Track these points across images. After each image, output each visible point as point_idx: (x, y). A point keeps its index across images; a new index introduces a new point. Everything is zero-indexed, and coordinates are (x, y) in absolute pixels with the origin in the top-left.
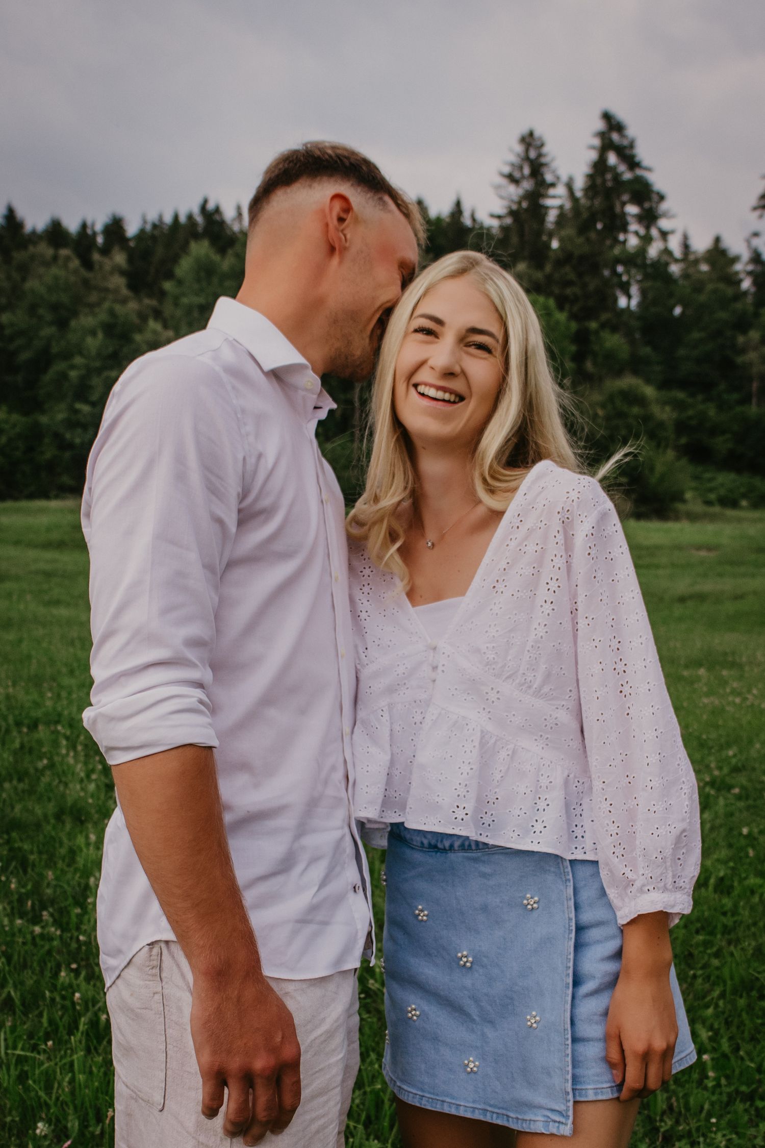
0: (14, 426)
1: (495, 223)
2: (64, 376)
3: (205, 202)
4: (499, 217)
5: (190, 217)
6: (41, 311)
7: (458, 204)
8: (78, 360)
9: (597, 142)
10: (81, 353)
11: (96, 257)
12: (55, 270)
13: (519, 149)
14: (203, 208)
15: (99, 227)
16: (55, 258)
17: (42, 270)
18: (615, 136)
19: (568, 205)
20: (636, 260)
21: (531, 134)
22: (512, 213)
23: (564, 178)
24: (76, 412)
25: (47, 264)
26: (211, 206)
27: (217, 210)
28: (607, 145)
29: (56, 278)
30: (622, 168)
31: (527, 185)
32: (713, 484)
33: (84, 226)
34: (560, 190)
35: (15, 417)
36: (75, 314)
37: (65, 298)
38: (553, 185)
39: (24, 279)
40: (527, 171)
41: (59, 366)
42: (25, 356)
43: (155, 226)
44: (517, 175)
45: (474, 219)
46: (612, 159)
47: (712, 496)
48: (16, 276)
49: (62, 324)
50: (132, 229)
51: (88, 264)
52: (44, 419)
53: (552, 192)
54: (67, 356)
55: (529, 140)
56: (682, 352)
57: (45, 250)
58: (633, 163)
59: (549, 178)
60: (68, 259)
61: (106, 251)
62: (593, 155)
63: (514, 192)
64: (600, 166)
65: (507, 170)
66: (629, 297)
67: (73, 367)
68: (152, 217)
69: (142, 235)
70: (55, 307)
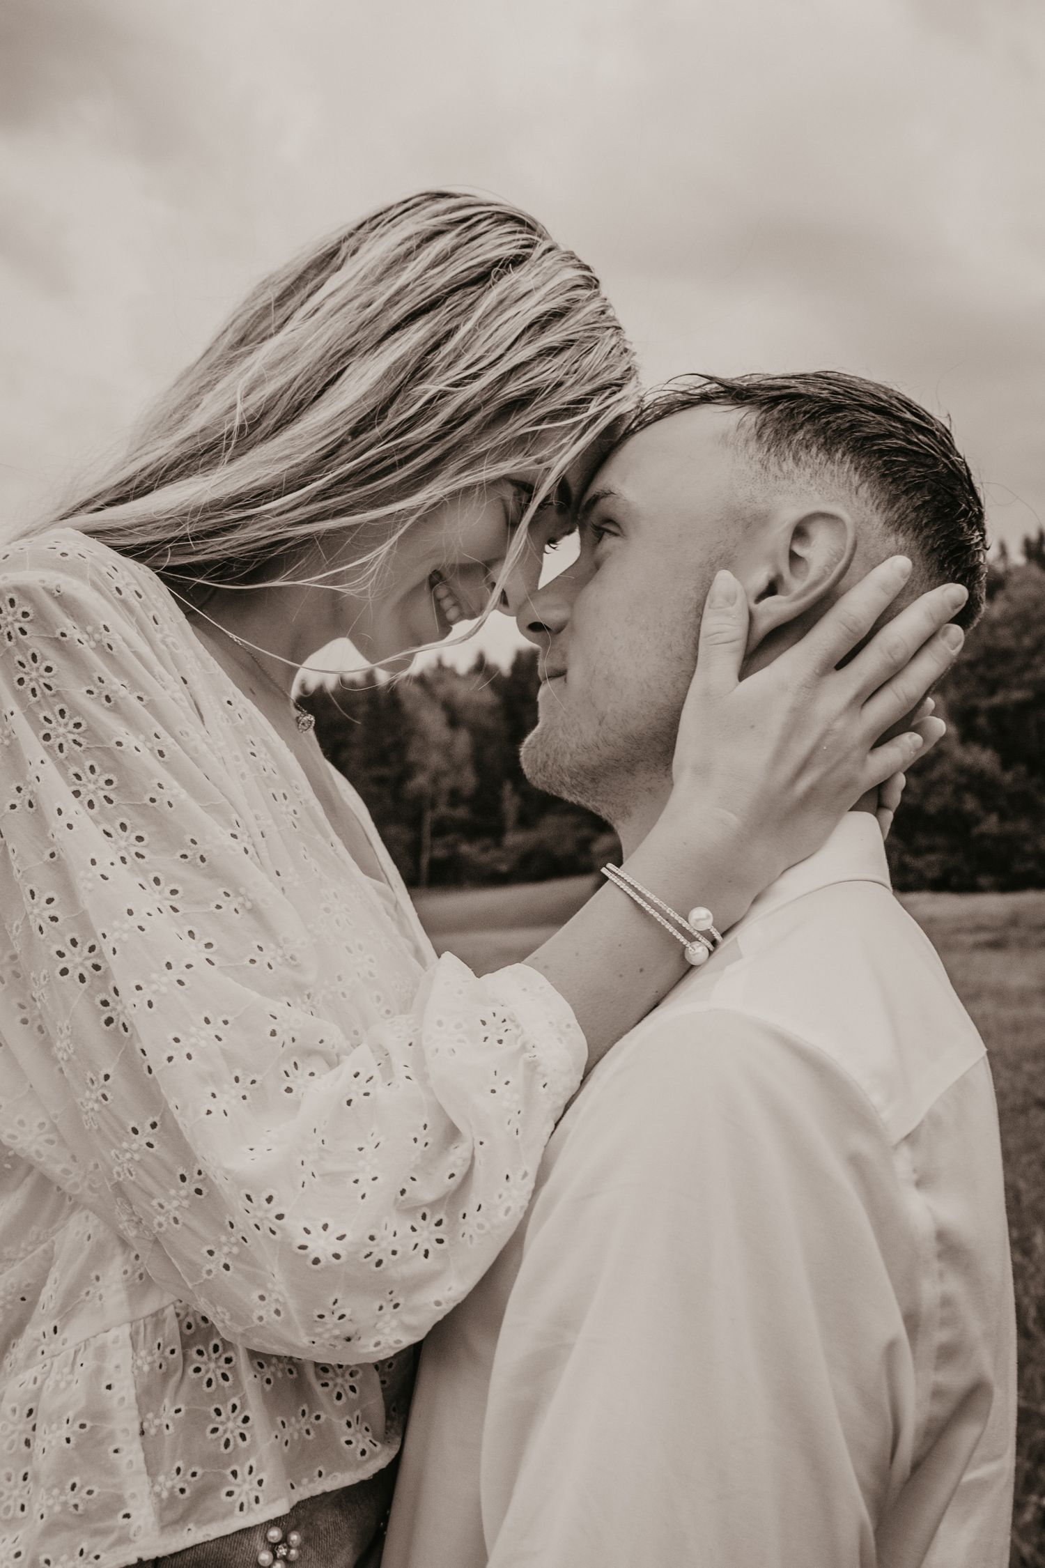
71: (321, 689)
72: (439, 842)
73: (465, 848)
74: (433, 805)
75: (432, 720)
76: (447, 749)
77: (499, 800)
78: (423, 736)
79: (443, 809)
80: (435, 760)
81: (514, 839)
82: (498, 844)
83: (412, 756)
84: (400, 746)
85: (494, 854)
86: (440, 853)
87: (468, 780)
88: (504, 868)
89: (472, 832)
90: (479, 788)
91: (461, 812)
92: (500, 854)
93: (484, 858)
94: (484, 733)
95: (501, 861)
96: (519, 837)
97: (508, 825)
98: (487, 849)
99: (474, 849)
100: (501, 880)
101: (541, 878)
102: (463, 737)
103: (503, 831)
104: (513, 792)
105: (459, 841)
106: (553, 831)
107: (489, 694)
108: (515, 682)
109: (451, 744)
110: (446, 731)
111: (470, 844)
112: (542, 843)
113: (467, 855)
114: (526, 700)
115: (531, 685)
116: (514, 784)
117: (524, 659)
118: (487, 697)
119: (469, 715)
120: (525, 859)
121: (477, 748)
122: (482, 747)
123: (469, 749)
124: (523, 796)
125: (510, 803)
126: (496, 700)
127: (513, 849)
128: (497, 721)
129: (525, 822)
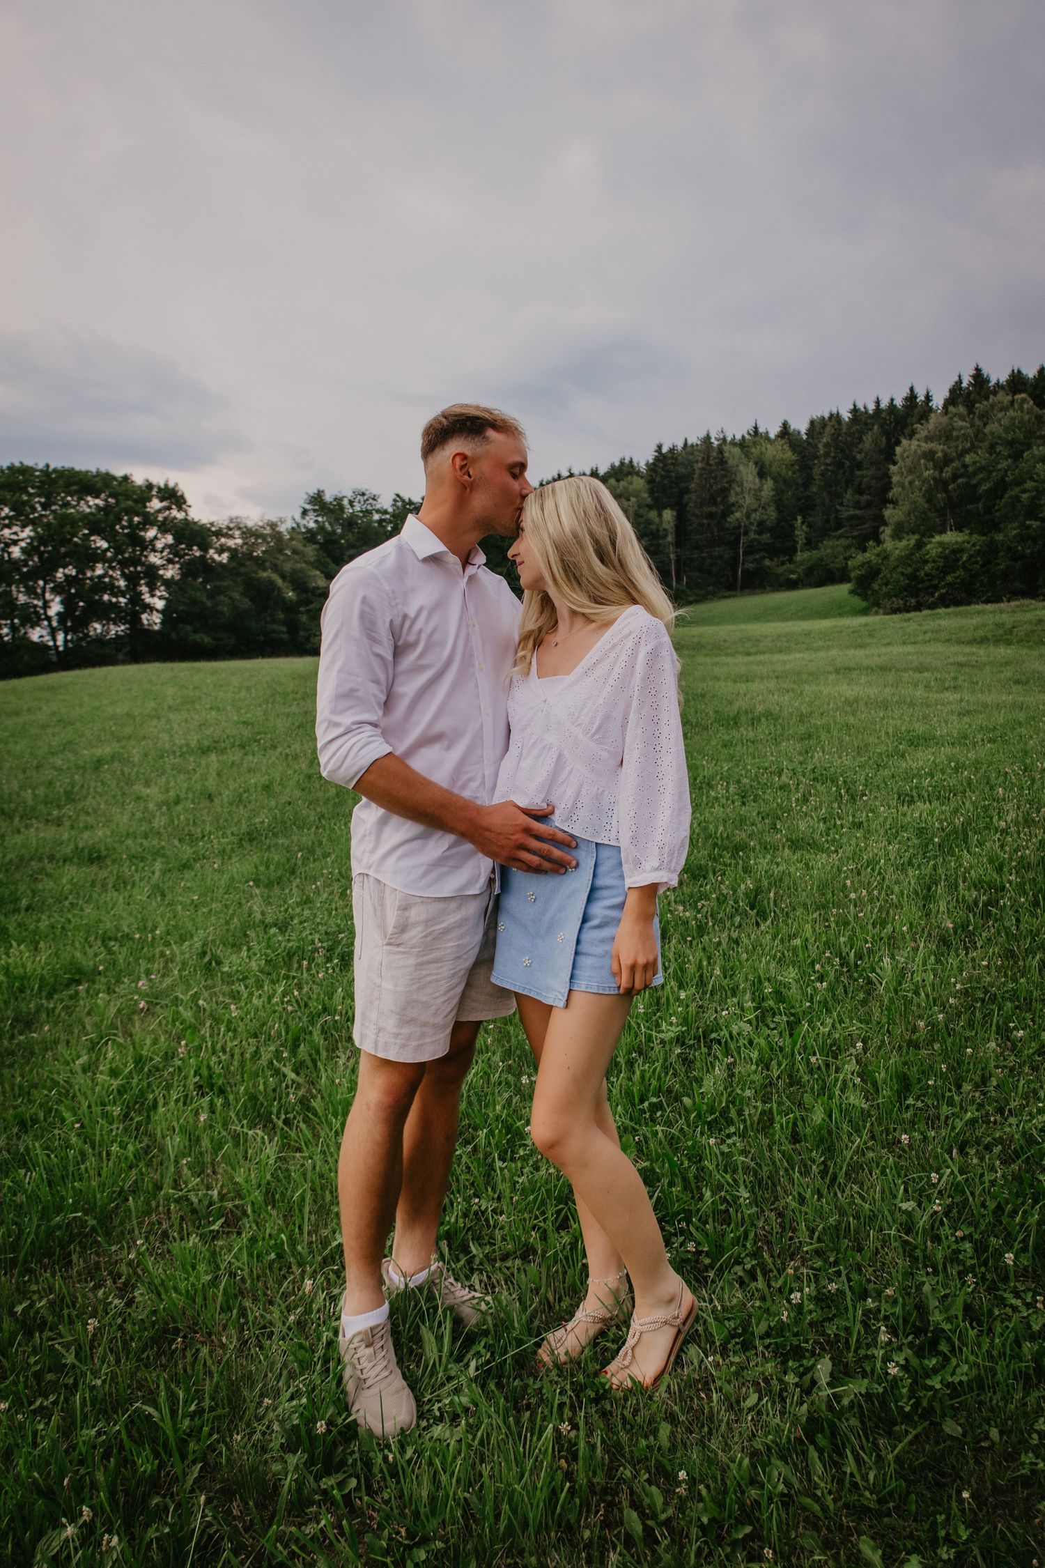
0: (974, 545)
2: (1017, 499)
6: (999, 448)
8: (1029, 484)
10: (1032, 479)
12: (1011, 413)
16: (1012, 403)
17: (1000, 415)
24: (1029, 527)
25: (1004, 409)
29: (1013, 419)
35: (975, 537)
36: (1029, 447)
37: (1020, 435)
39: (985, 425)
41: (1014, 491)
42: (984, 487)
48: (978, 422)
49: (1017, 456)
52: (1000, 537)
54: (1019, 482)
57: (1004, 398)
60: (1023, 400)
67: (1024, 491)
70: (1011, 443)
71: (672, 450)
72: (750, 558)
73: (767, 562)
74: (746, 533)
75: (748, 473)
76: (757, 493)
77: (793, 528)
78: (741, 485)
79: (752, 535)
80: (749, 501)
81: (799, 556)
82: (791, 561)
83: (732, 499)
84: (725, 492)
85: (788, 566)
86: (750, 566)
87: (772, 514)
88: (793, 576)
89: (773, 552)
90: (779, 521)
91: (766, 537)
92: (792, 566)
93: (781, 570)
94: (785, 481)
95: (793, 572)
96: (806, 555)
97: (799, 547)
98: (783, 563)
99: (774, 563)
100: (792, 585)
101: (820, 584)
102: (769, 484)
103: (795, 551)
104: (803, 523)
105: (764, 558)
106: (829, 551)
107: (790, 453)
108: (809, 444)
109: (760, 490)
110: (757, 480)
111: (771, 560)
112: (821, 559)
113: (769, 567)
114: (817, 457)
115: (820, 446)
116: (804, 517)
117: (817, 427)
118: (789, 455)
119: (774, 468)
120: (810, 571)
121: (779, 492)
122: (782, 491)
123: (772, 493)
124: (810, 526)
125: (801, 531)
126: (794, 458)
127: (801, 563)
128: (794, 473)
129: (810, 544)
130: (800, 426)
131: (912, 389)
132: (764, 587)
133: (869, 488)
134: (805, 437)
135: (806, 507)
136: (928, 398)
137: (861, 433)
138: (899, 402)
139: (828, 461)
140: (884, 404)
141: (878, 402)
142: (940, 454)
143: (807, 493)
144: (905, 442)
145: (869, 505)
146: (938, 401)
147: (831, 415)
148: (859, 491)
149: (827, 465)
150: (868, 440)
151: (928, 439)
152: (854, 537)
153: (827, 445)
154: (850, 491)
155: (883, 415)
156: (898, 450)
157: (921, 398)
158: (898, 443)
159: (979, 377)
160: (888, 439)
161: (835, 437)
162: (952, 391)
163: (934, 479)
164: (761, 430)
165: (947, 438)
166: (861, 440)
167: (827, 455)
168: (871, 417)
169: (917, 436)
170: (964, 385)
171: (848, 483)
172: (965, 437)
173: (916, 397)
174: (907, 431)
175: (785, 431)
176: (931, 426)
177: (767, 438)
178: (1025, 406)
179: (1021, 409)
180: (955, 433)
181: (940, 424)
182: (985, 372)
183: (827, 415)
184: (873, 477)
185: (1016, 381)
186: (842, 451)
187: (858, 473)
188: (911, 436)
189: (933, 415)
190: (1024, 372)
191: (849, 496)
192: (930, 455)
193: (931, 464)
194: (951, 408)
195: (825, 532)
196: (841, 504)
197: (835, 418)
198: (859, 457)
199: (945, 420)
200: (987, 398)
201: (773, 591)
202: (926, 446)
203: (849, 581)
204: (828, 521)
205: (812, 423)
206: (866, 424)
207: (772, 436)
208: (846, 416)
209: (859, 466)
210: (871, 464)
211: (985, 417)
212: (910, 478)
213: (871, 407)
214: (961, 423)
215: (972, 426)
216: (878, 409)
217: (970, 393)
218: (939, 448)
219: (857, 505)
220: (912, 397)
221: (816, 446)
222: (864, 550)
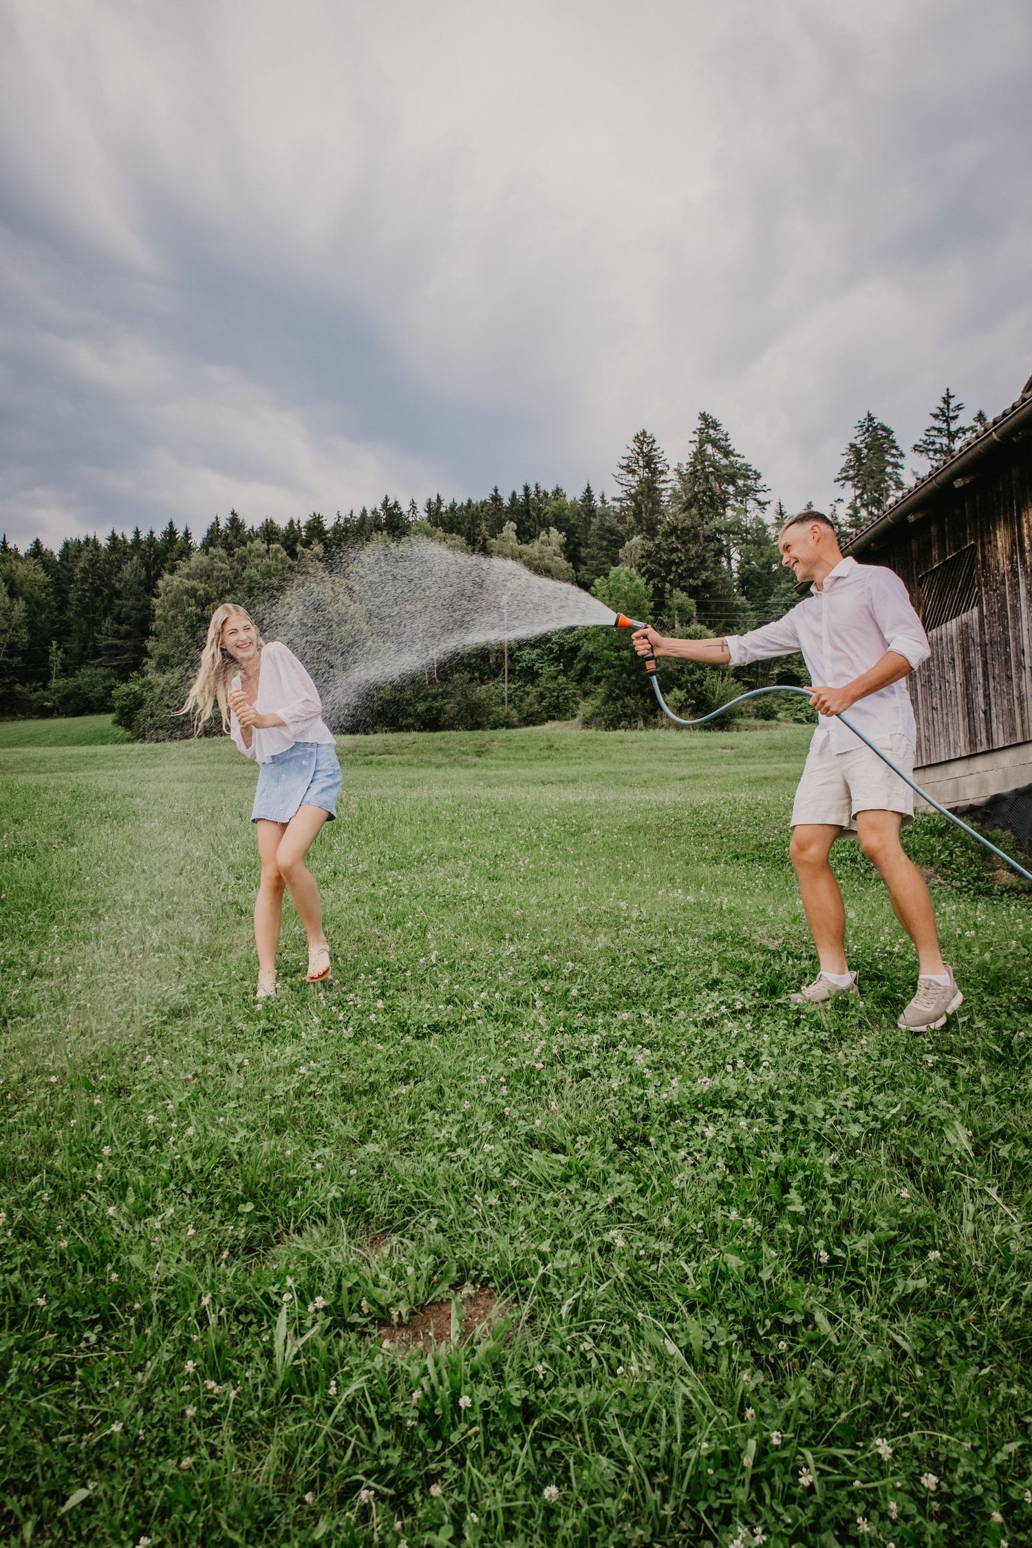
1: (617, 504)
3: (387, 500)
4: (620, 500)
5: (374, 512)
7: (588, 490)
9: (696, 438)
11: (299, 548)
12: (267, 560)
13: (634, 446)
14: (385, 504)
15: (302, 524)
16: (268, 551)
17: (257, 561)
18: (711, 431)
19: (678, 487)
20: (734, 529)
21: (644, 433)
22: (632, 497)
23: (673, 466)
25: (261, 556)
26: (391, 502)
27: (396, 505)
28: (704, 439)
29: (269, 566)
30: (719, 456)
31: (644, 473)
32: (803, 705)
33: (291, 523)
34: (671, 475)
38: (662, 472)
39: (243, 569)
40: (641, 463)
43: (347, 521)
44: (634, 467)
45: (603, 501)
46: (709, 449)
47: (801, 715)
48: (238, 566)
50: (328, 525)
51: (293, 554)
53: (663, 478)
55: (642, 439)
56: (773, 600)
57: (259, 545)
58: (727, 453)
59: (660, 467)
60: (278, 551)
61: (307, 544)
62: (694, 448)
63: (633, 480)
64: (700, 456)
65: (625, 462)
66: (729, 559)
68: (345, 513)
69: (335, 530)
70: (267, 589)
73: (18, 687)
77: (48, 654)
81: (54, 683)
82: (45, 687)
85: (41, 692)
87: (24, 636)
88: (47, 704)
89: (25, 677)
90: (31, 645)
91: (17, 661)
92: (46, 693)
93: (34, 696)
94: (37, 603)
95: (47, 700)
96: (62, 682)
97: (53, 673)
98: (36, 690)
99: (26, 690)
100: (46, 713)
101: (77, 713)
102: (20, 606)
103: (50, 677)
104: (58, 649)
105: (16, 683)
106: (86, 679)
107: (43, 574)
108: (63, 566)
109: (11, 609)
110: (7, 599)
111: (23, 685)
112: (78, 687)
113: (20, 693)
114: (72, 581)
115: (77, 570)
116: (59, 643)
117: (71, 550)
118: (42, 576)
119: (25, 589)
120: (66, 699)
121: (31, 614)
122: (35, 614)
123: (24, 614)
124: (65, 652)
125: (56, 656)
126: (48, 579)
127: (57, 691)
128: (48, 595)
129: (66, 671)
130: (54, 546)
131: (171, 525)
132: (15, 714)
133: (128, 618)
134: (58, 558)
135: (62, 633)
136: (187, 535)
137: (120, 561)
138: (158, 536)
139: (86, 587)
140: (144, 536)
141: (137, 533)
142: (201, 592)
143: (62, 617)
144: (167, 576)
145: (128, 635)
146: (197, 540)
147: (88, 540)
148: (119, 620)
149: (83, 590)
150: (127, 571)
151: (188, 576)
152: (113, 667)
153: (84, 570)
154: (109, 619)
155: (143, 546)
156: (160, 583)
157: (180, 534)
158: (159, 575)
159: (235, 524)
160: (148, 572)
161: (93, 563)
162: (210, 532)
163: (197, 615)
164: (10, 546)
165: (209, 577)
166: (120, 569)
167: (84, 580)
168: (131, 547)
169: (179, 572)
170: (222, 527)
171: (107, 611)
172: (225, 578)
173: (175, 533)
174: (167, 565)
175: (37, 551)
176: (193, 564)
177: (17, 557)
178: (280, 556)
179: (275, 557)
180: (215, 573)
181: (202, 563)
182: (240, 517)
183: (82, 539)
184: (132, 608)
185: (269, 532)
186: (100, 578)
187: (117, 602)
188: (172, 571)
189: (194, 554)
190: (276, 522)
191: (107, 623)
192: (192, 592)
193: (193, 601)
194: (211, 549)
195: (81, 660)
196: (100, 632)
197: (92, 543)
198: (117, 585)
199: (205, 559)
200: (245, 544)
201: (25, 719)
202: (189, 584)
203: (110, 710)
204: (85, 648)
205: (66, 545)
206: (125, 554)
207: (22, 553)
208: (104, 542)
209: (118, 594)
210: (131, 594)
211: (243, 560)
212: (172, 613)
213: (130, 537)
214: (221, 565)
215: (232, 568)
216: (137, 541)
217: (227, 536)
218: (201, 587)
219: (117, 634)
220: (171, 532)
221: (71, 570)
222: (125, 680)
